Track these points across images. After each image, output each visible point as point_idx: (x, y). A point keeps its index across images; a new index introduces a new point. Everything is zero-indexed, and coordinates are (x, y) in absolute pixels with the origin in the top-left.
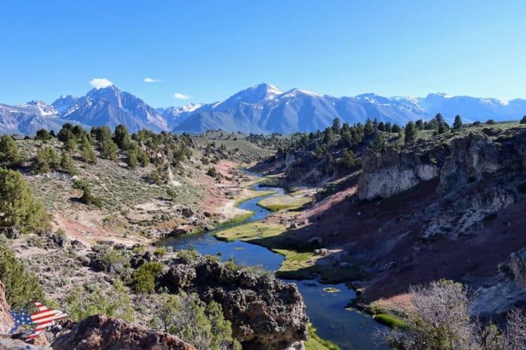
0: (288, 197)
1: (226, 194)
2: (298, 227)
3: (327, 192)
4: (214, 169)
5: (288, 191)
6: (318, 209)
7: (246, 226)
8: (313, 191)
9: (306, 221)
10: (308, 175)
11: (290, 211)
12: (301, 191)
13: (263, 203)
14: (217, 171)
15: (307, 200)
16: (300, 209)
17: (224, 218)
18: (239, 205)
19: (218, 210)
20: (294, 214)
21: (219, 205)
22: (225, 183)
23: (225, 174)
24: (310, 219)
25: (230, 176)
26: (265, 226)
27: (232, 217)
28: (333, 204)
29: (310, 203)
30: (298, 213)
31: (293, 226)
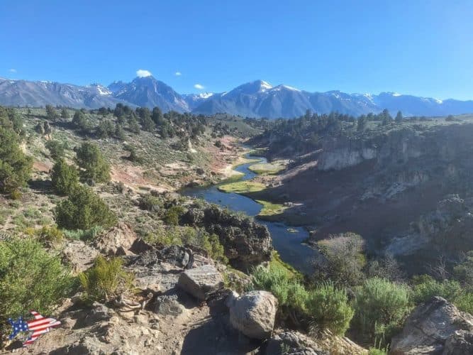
0: (269, 165)
1: (227, 160)
2: (274, 186)
3: (296, 163)
4: (219, 142)
5: (270, 161)
6: (289, 175)
7: (239, 183)
8: (286, 162)
9: (280, 183)
10: (285, 150)
11: (270, 174)
12: (278, 161)
13: (251, 168)
14: (222, 143)
15: (282, 168)
16: (277, 174)
17: (225, 176)
18: (236, 168)
19: (220, 171)
20: (272, 177)
21: (222, 167)
22: (227, 152)
23: (227, 146)
24: (283, 181)
25: (230, 147)
26: (252, 184)
27: (230, 176)
28: (299, 172)
29: (284, 170)
30: (275, 176)
31: (271, 185)
